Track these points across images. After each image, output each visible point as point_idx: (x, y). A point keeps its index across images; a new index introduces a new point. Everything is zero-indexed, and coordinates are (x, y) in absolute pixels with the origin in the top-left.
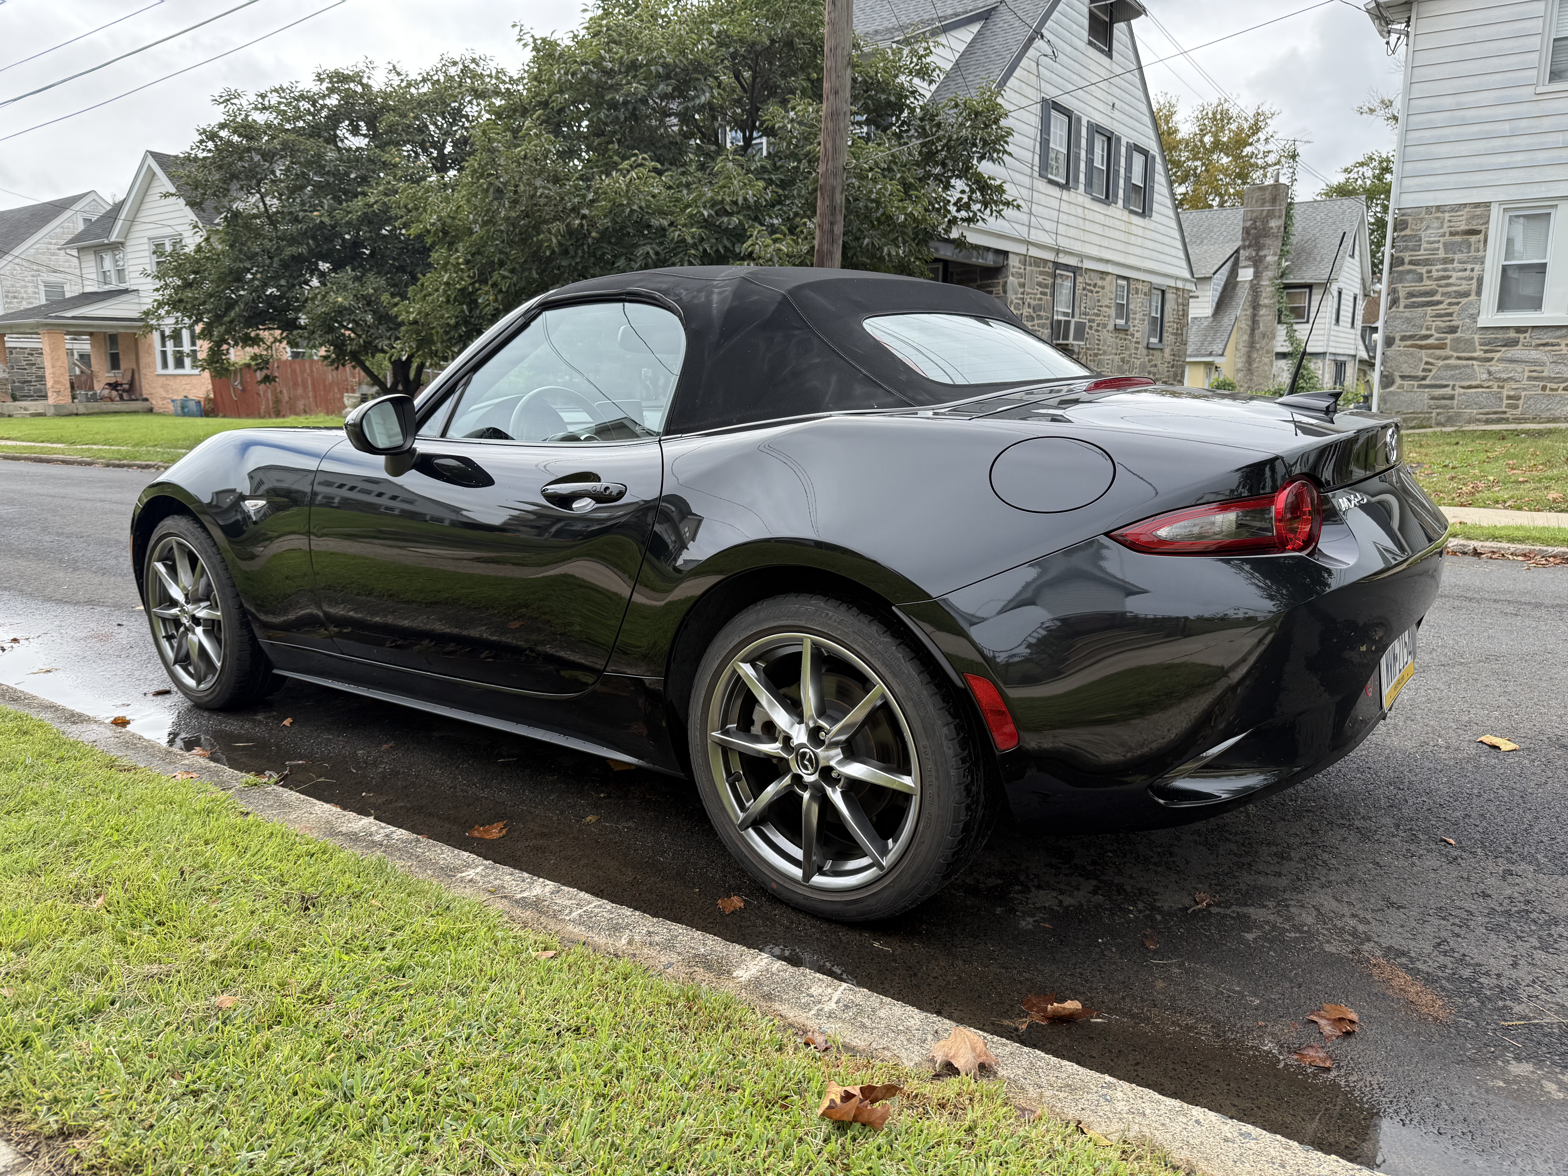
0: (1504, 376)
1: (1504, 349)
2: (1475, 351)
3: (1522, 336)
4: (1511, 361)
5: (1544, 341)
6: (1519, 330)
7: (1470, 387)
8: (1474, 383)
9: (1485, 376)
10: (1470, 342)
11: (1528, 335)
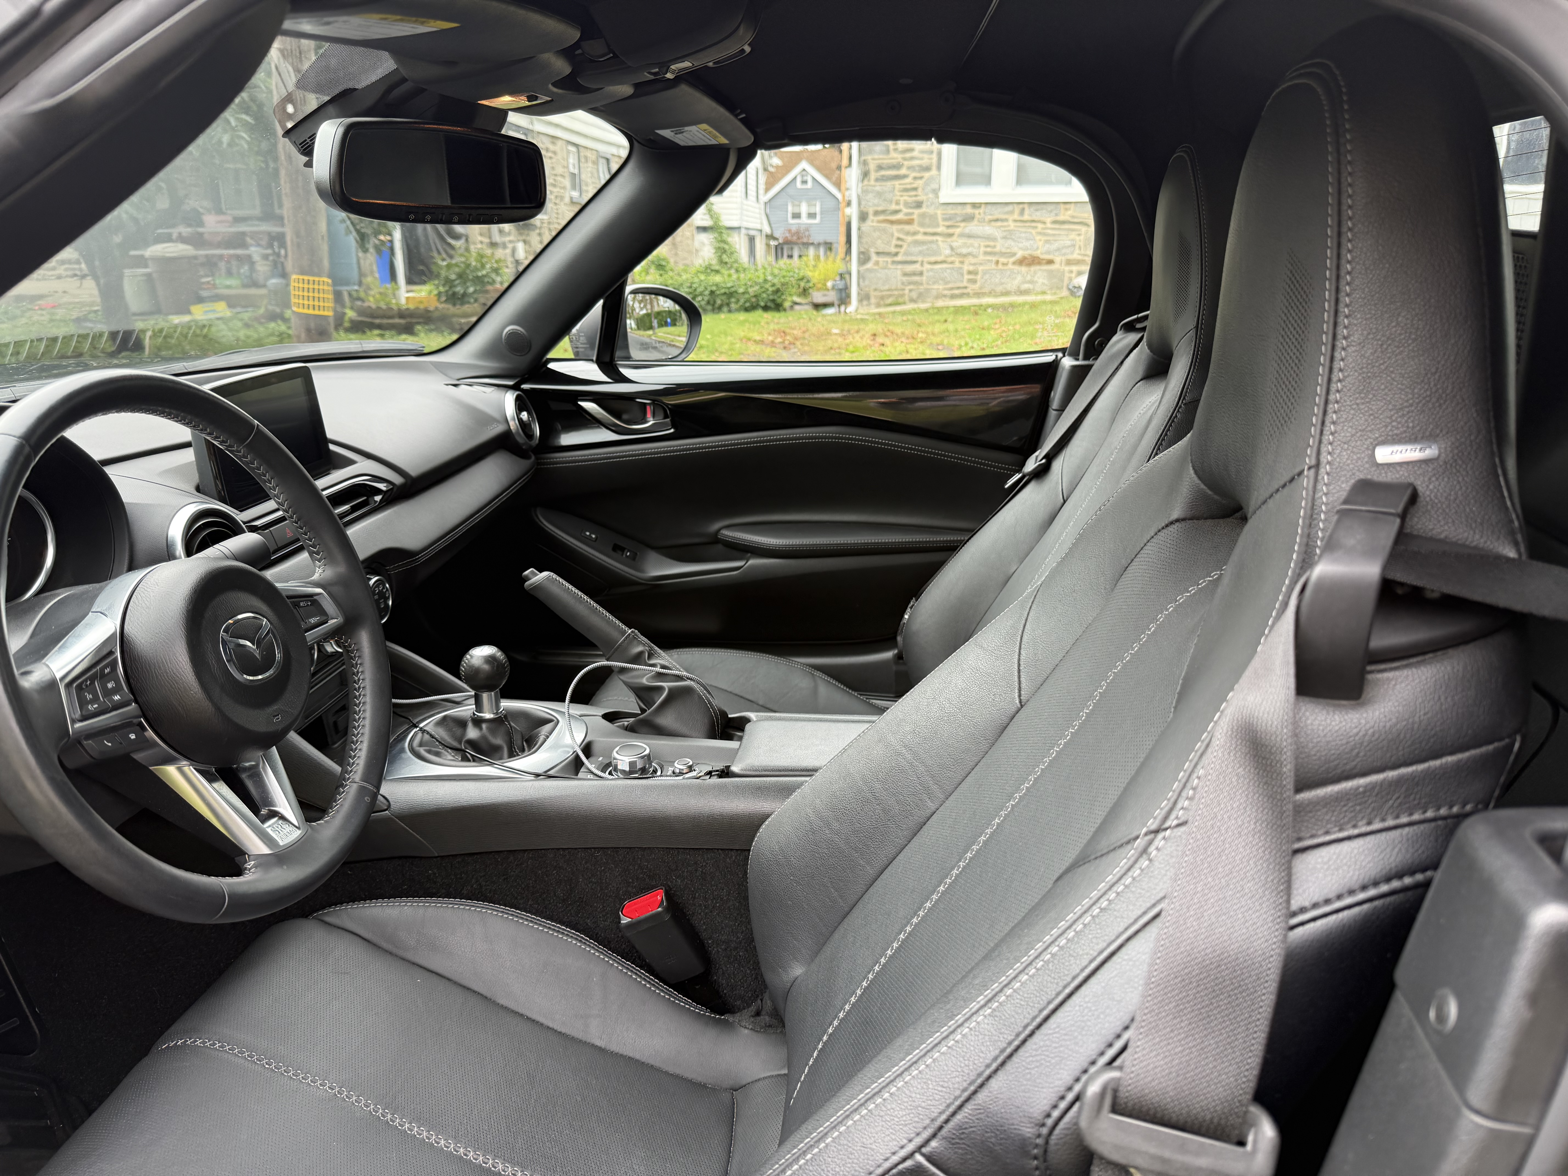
0: (964, 251)
1: (962, 224)
2: (938, 226)
3: (977, 212)
4: (969, 236)
5: (995, 217)
6: (975, 205)
7: (936, 263)
8: (939, 259)
9: (948, 252)
10: (933, 217)
11: (981, 210)
